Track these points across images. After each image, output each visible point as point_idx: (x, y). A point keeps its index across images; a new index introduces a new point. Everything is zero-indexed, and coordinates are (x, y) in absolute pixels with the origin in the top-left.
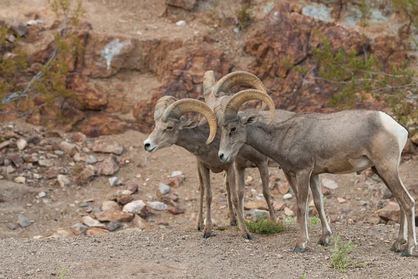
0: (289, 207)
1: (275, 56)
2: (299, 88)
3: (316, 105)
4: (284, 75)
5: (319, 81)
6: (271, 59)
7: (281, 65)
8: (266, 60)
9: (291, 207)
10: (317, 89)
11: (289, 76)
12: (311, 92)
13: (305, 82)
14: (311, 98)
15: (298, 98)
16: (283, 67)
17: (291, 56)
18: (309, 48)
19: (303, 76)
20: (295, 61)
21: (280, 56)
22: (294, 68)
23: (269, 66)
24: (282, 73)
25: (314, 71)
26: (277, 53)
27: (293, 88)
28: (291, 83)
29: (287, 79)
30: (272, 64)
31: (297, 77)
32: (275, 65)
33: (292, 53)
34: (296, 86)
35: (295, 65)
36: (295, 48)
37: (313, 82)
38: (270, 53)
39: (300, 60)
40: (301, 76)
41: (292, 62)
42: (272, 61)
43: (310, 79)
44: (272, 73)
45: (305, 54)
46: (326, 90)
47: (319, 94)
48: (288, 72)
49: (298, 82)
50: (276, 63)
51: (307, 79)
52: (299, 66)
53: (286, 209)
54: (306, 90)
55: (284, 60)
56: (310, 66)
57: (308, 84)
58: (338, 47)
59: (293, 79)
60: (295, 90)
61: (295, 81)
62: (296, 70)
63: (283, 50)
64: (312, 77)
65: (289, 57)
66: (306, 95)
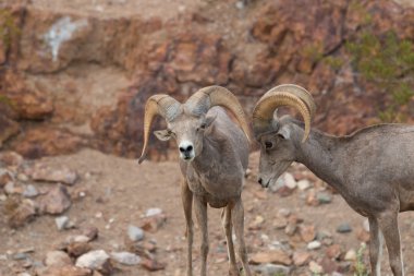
0: (316, 261)
1: (295, 42)
2: (330, 89)
3: (356, 113)
4: (309, 70)
5: (359, 79)
6: (290, 47)
7: (304, 55)
8: (283, 48)
9: (320, 260)
10: (356, 90)
11: (316, 71)
12: (348, 94)
13: (340, 80)
14: (348, 103)
15: (329, 103)
16: (307, 59)
17: (319, 42)
18: (344, 32)
19: (337, 72)
20: (326, 49)
21: (304, 42)
22: (324, 60)
23: (287, 58)
24: (306, 67)
25: (352, 64)
26: (298, 39)
27: (321, 89)
28: (318, 81)
29: (313, 76)
30: (292, 54)
31: (327, 73)
32: (295, 56)
33: (320, 38)
34: (326, 87)
35: (325, 56)
36: (325, 31)
37: (351, 81)
38: (288, 38)
39: (332, 48)
40: (333, 73)
41: (321, 51)
42: (291, 49)
43: (347, 76)
44: (291, 67)
45: (338, 40)
46: (370, 93)
47: (360, 97)
48: (314, 66)
49: (329, 81)
50: (297, 52)
51: (343, 75)
52: (330, 58)
53: (312, 264)
54: (340, 91)
55: (308, 48)
56: (345, 58)
57: (344, 84)
58: (386, 29)
59: (321, 76)
60: (324, 92)
61: (324, 78)
62: (327, 62)
63: (308, 34)
64: (349, 73)
65: (315, 44)
66: (340, 99)
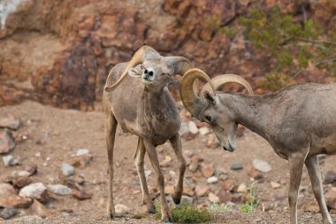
0: (213, 192)
1: (198, 15)
2: (226, 53)
3: (246, 73)
4: (209, 38)
5: (249, 46)
6: (194, 19)
7: (205, 25)
8: (188, 20)
9: (217, 192)
10: (247, 54)
11: (215, 39)
12: (240, 58)
13: (234, 46)
14: (240, 65)
15: (225, 65)
16: (208, 29)
17: (217, 15)
18: (238, 7)
19: (231, 40)
20: (223, 21)
21: (205, 16)
22: (221, 30)
23: (191, 28)
24: (206, 35)
25: (244, 33)
26: (200, 12)
27: (219, 54)
28: (216, 47)
29: (212, 43)
30: (195, 25)
31: (223, 40)
32: (198, 27)
33: (219, 12)
34: (223, 52)
35: (222, 26)
36: (222, 6)
37: (243, 47)
38: (192, 12)
39: (228, 20)
40: (229, 40)
41: (219, 22)
42: (195, 21)
43: (240, 43)
44: (195, 36)
45: (233, 14)
46: (258, 57)
47: (250, 60)
48: (213, 35)
49: (225, 47)
50: (199, 24)
51: (236, 42)
52: (226, 28)
53: (211, 195)
54: (234, 55)
55: (209, 20)
56: (238, 28)
57: (237, 49)
58: (272, 5)
59: (219, 43)
60: (221, 56)
61: (221, 45)
62: (223, 32)
63: (209, 9)
64: (241, 40)
65: (214, 17)
66: (234, 62)
